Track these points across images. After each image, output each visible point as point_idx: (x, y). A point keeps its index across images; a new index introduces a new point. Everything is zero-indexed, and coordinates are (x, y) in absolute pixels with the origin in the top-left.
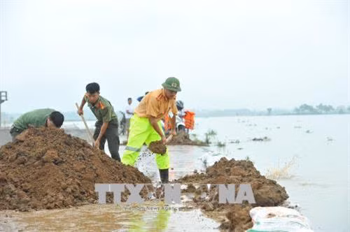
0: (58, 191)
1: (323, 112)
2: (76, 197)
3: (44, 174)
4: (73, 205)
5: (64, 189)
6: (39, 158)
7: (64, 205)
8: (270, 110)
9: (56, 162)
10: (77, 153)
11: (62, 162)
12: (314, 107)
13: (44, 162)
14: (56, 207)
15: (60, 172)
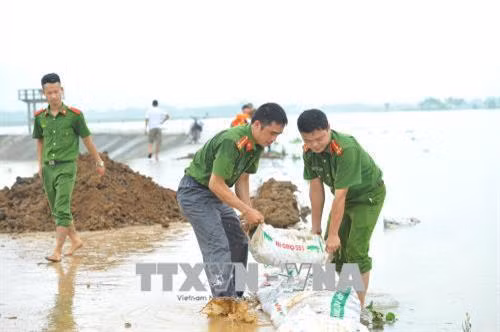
0: (101, 213)
1: (453, 106)
2: (118, 220)
3: (88, 198)
4: (114, 227)
5: (107, 212)
6: (83, 183)
7: (106, 227)
8: (387, 105)
9: (99, 187)
10: (119, 177)
11: (104, 187)
12: (443, 101)
13: (88, 187)
14: (98, 228)
15: (103, 196)
